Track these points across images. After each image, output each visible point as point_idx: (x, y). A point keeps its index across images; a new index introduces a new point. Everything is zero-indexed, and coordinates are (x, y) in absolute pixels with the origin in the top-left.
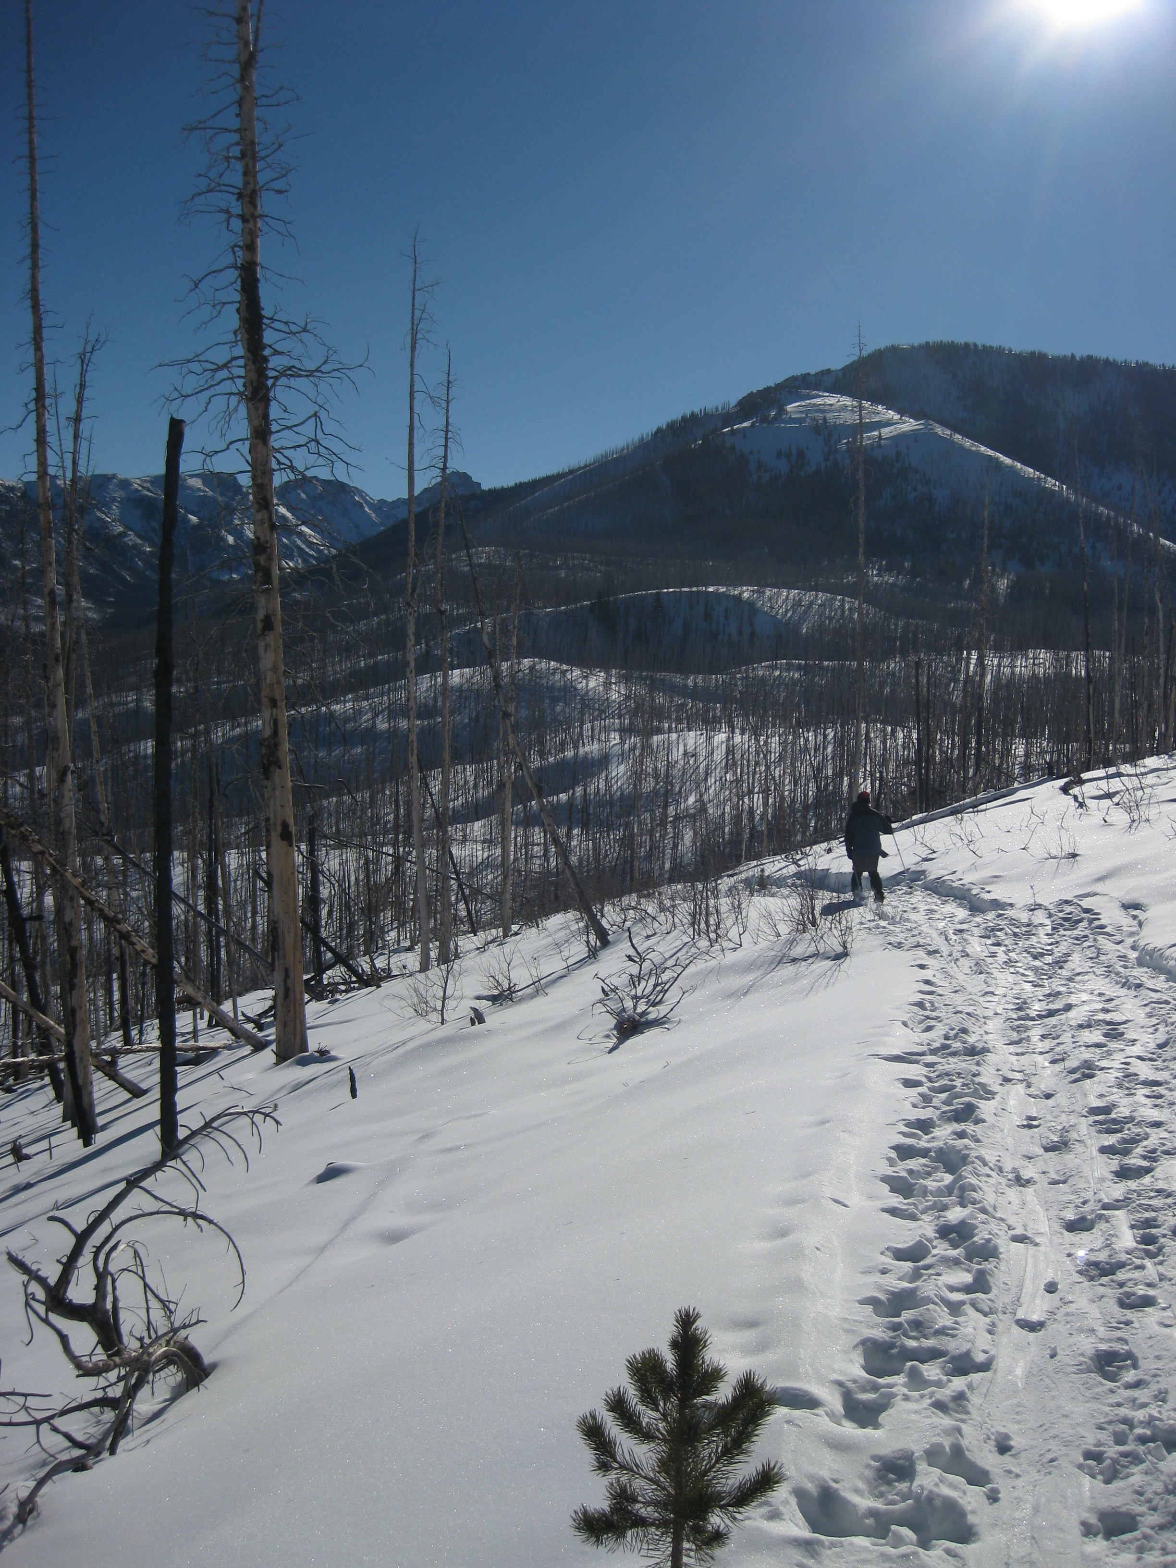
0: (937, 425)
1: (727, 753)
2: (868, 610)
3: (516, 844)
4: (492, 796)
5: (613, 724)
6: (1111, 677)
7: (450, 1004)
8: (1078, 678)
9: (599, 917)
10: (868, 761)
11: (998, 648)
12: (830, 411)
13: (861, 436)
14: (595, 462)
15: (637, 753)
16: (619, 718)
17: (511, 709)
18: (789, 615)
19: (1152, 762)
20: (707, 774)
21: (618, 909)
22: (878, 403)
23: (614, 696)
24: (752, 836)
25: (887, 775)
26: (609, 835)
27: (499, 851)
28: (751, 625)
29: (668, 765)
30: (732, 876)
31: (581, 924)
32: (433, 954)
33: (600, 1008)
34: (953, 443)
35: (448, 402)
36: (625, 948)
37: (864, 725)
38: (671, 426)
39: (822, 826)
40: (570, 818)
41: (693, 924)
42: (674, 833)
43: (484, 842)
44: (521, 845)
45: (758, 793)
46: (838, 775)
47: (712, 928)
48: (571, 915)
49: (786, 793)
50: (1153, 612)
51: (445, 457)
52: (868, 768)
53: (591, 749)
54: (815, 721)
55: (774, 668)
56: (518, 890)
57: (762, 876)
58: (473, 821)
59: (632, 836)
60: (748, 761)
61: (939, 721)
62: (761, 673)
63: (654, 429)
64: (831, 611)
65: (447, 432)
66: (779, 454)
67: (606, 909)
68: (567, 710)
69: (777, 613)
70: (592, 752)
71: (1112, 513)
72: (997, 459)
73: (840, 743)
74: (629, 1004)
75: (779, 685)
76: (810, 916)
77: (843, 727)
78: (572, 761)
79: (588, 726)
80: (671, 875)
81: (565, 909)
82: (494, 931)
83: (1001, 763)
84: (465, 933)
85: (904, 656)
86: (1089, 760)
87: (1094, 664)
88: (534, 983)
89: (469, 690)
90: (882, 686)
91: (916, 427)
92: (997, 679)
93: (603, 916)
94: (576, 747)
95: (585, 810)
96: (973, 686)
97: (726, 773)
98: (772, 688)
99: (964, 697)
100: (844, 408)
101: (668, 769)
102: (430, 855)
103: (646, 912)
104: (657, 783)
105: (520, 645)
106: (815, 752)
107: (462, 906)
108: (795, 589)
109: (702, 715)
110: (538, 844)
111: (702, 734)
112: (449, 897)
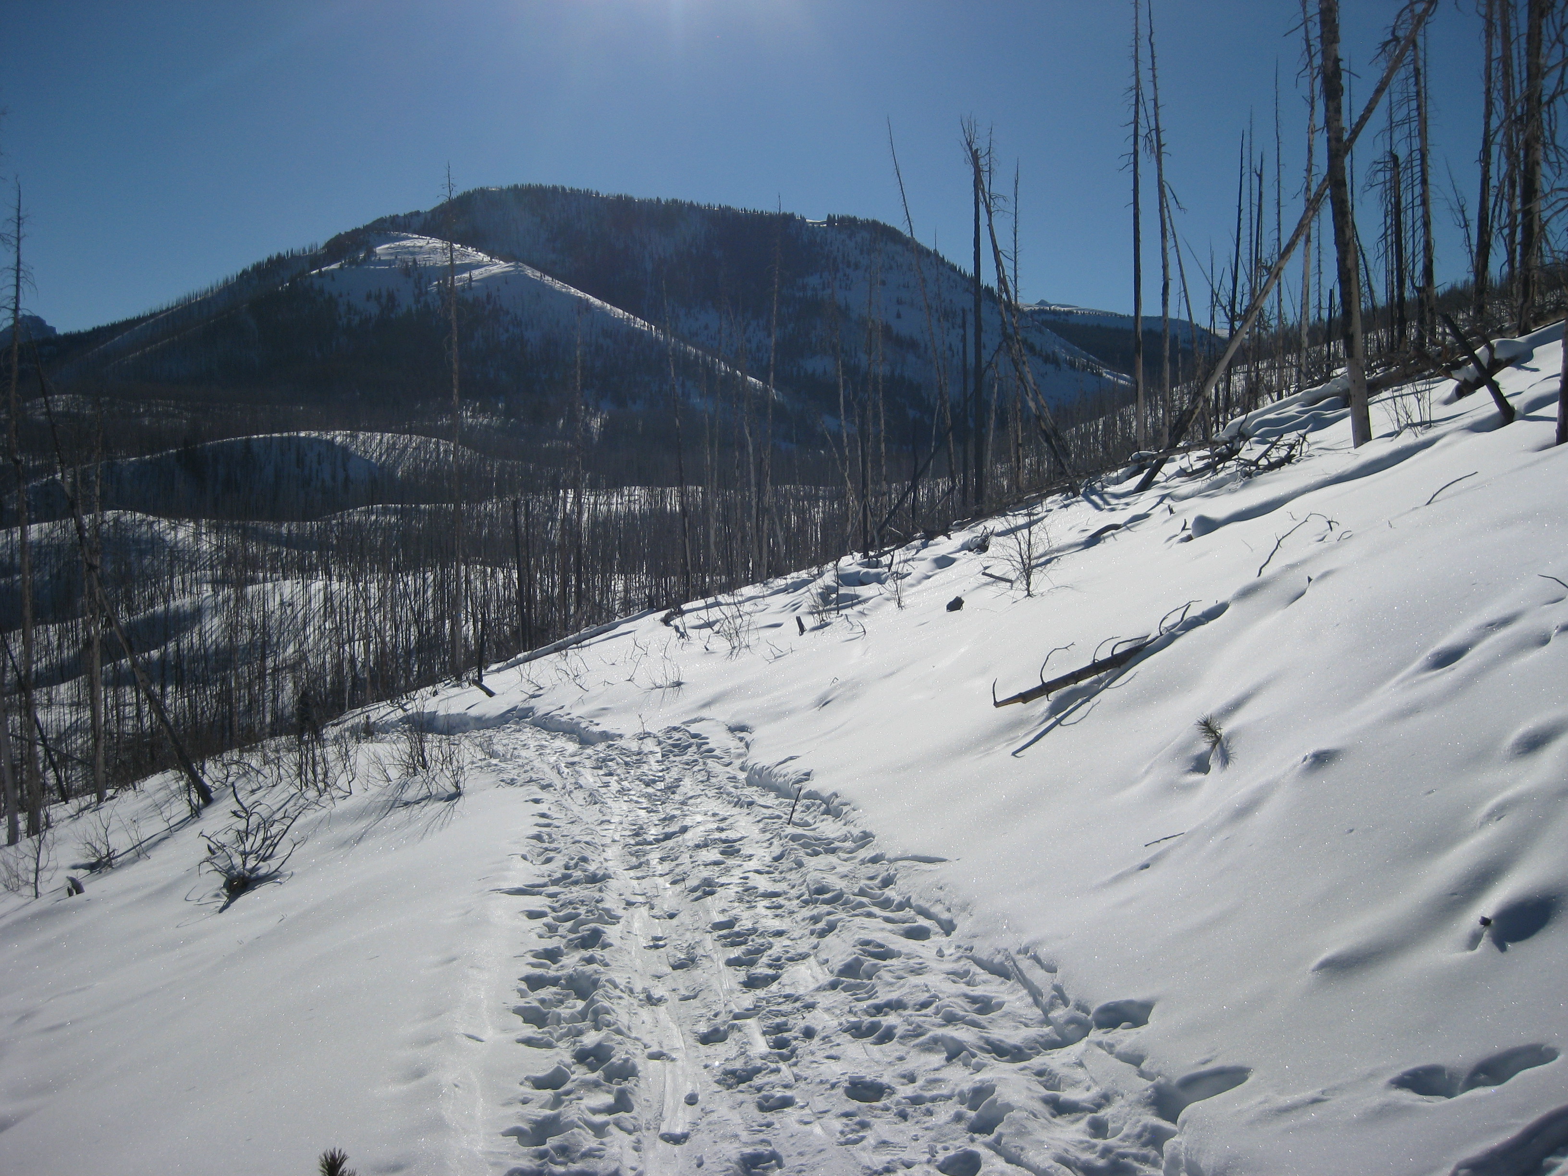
0: (527, 267)
1: (326, 600)
2: (463, 452)
3: (106, 706)
4: (78, 657)
5: (205, 576)
6: (705, 510)
7: (44, 876)
8: (673, 513)
9: (200, 775)
10: (469, 603)
11: (594, 486)
12: (420, 253)
13: (453, 278)
14: (178, 305)
15: (232, 604)
16: (211, 569)
17: (97, 562)
18: (383, 459)
19: (748, 591)
20: (305, 625)
21: (219, 765)
22: (468, 246)
23: (205, 547)
24: (354, 685)
25: (489, 616)
26: (205, 692)
27: (88, 713)
28: (345, 470)
29: (264, 616)
30: (337, 724)
31: (182, 783)
32: (22, 826)
33: (208, 867)
34: (544, 285)
35: (19, 239)
36: (228, 804)
37: (463, 567)
38: (257, 268)
39: (425, 670)
40: (163, 675)
41: (299, 775)
42: (274, 686)
43: (71, 705)
44: (112, 707)
45: (359, 640)
46: (440, 618)
47: (321, 777)
48: (170, 774)
49: (388, 639)
50: (743, 447)
51: (17, 297)
52: (470, 610)
53: (183, 602)
54: (414, 565)
55: (370, 512)
56: (111, 753)
57: (367, 723)
58: (58, 683)
59: (230, 691)
60: (347, 608)
61: (538, 560)
62: (356, 518)
63: (240, 272)
64: (425, 454)
65: (18, 271)
66: (369, 297)
67: (207, 766)
68: (156, 563)
69: (371, 457)
70: (183, 606)
71: (700, 352)
72: (587, 300)
73: (440, 586)
74: (238, 860)
75: (376, 530)
76: (421, 759)
77: (442, 571)
78: (163, 616)
79: (178, 579)
80: (272, 729)
81: (164, 769)
82: (88, 797)
83: (601, 600)
84: (55, 802)
85: (500, 497)
86: (688, 591)
87: (688, 499)
88: (134, 847)
89: (49, 545)
90: (480, 525)
91: (507, 269)
92: (594, 517)
93: (204, 773)
94: (166, 601)
95: (178, 665)
96: (570, 526)
97: (325, 621)
98: (369, 532)
99: (562, 536)
100: (434, 250)
101: (264, 619)
102: (13, 721)
103: (249, 765)
104: (254, 634)
105: (103, 494)
106: (415, 596)
107: (50, 774)
108: (388, 432)
109: (297, 563)
110: (130, 704)
111: (298, 583)
112: (37, 765)
